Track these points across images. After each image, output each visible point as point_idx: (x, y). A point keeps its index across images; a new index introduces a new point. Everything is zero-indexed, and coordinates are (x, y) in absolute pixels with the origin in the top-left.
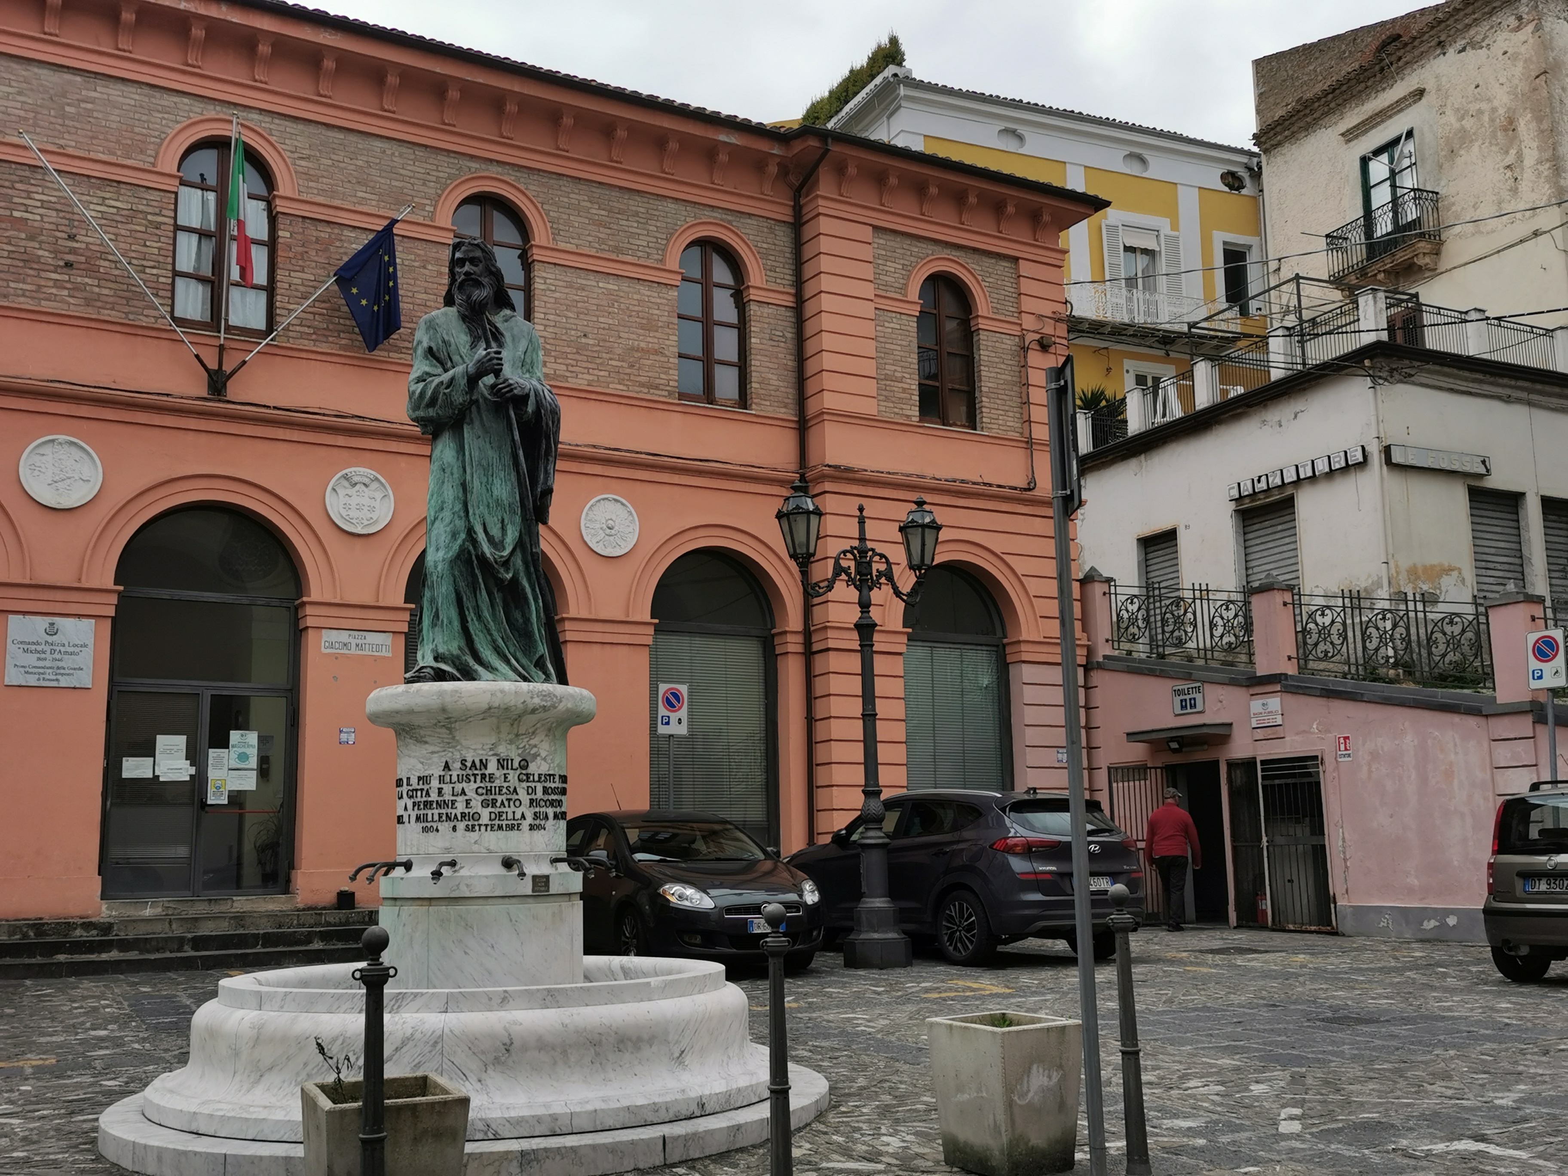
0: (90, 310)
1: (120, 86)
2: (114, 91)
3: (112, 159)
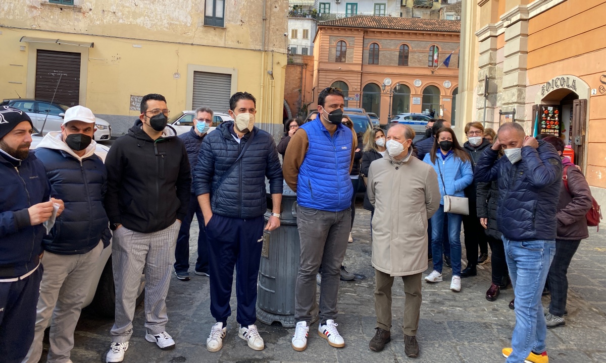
0: (421, 66)
3: (423, 50)
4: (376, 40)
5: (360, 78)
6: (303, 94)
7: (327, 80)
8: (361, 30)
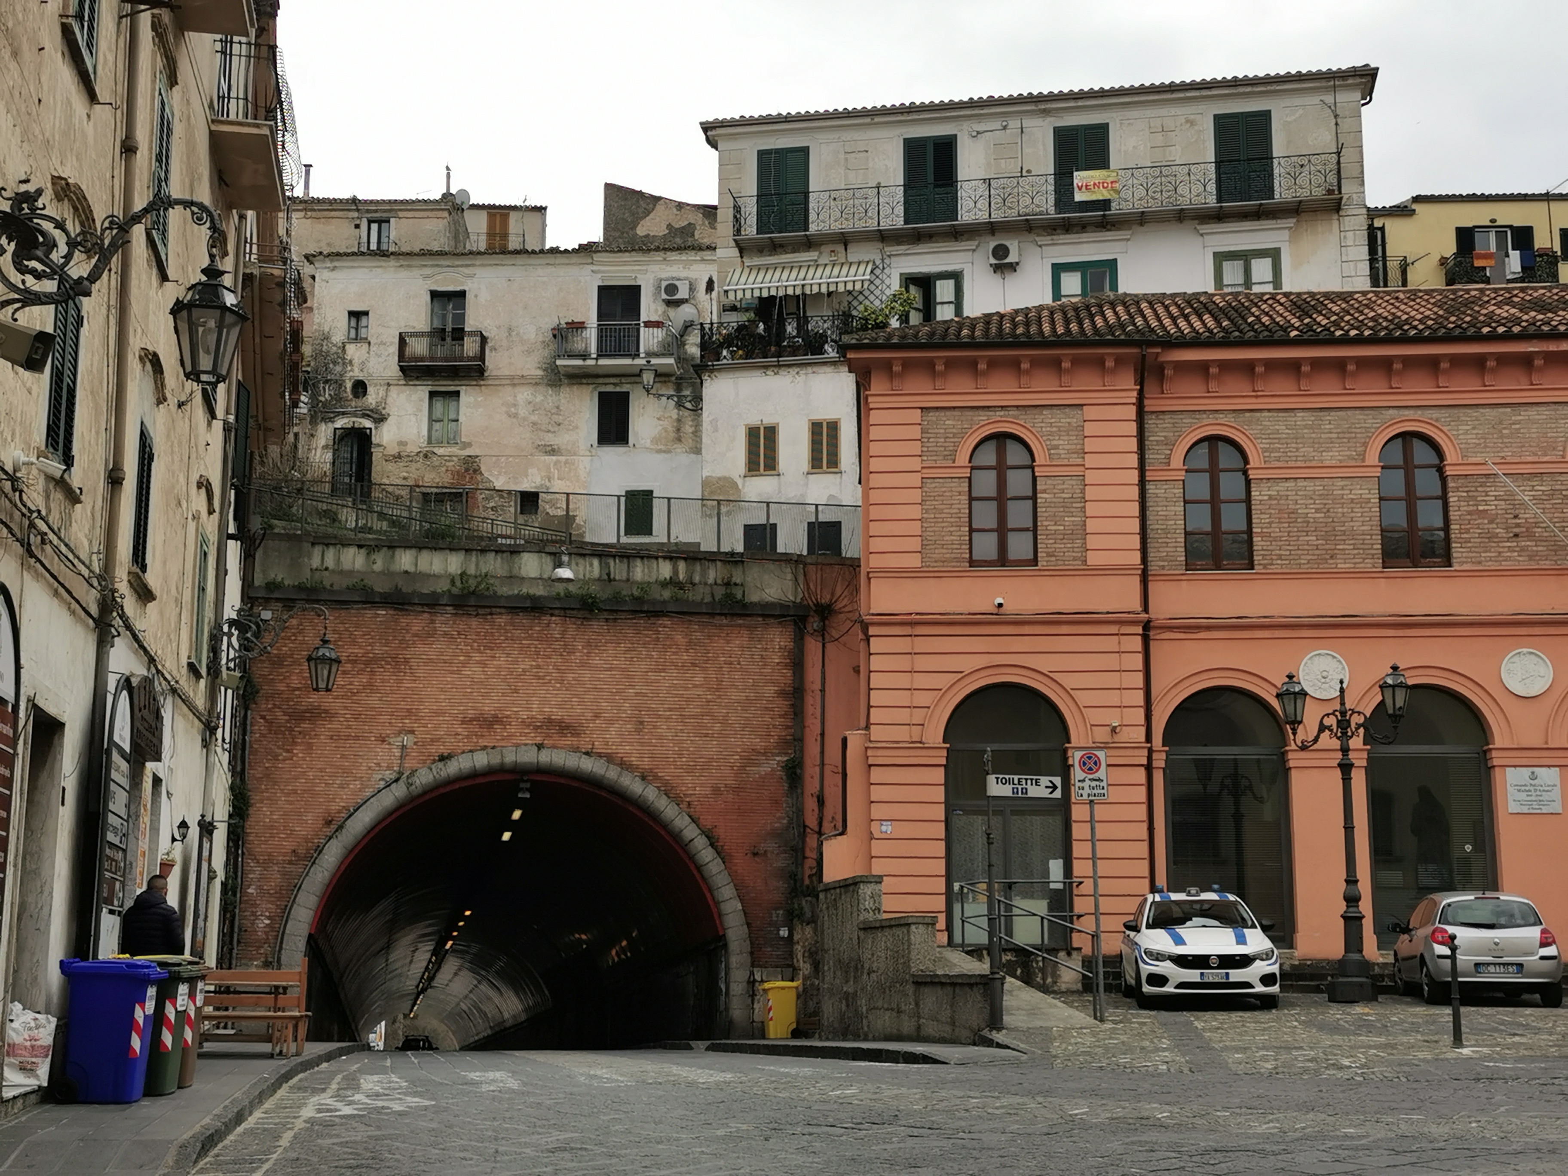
0: (1532, 563)
1: (1535, 408)
2: (1533, 412)
3: (1536, 459)
4: (1222, 419)
5: (1137, 661)
6: (811, 786)
7: (922, 681)
8: (1119, 361)
